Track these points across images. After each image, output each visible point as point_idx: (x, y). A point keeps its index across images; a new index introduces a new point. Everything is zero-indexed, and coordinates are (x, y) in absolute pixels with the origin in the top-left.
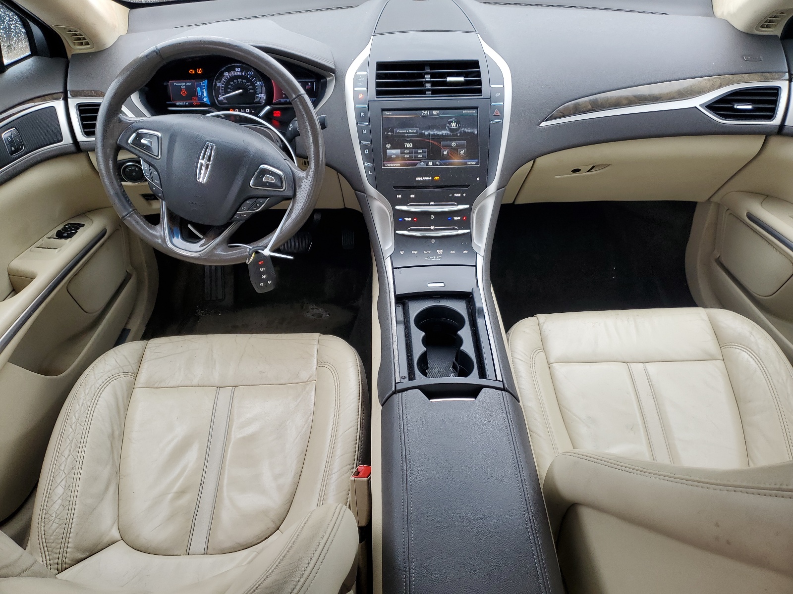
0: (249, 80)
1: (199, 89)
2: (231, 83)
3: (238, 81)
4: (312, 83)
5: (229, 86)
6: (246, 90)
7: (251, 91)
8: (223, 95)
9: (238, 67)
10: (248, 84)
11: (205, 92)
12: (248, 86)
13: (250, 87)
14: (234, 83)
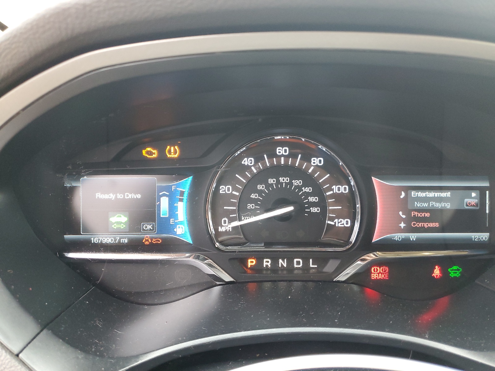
0: (309, 180)
1: (164, 203)
2: (260, 187)
3: (278, 182)
4: (482, 191)
5: (253, 196)
6: (301, 207)
7: (314, 210)
8: (231, 220)
9: (282, 144)
10: (307, 190)
11: (182, 209)
12: (307, 195)
13: (312, 199)
14: (268, 186)
